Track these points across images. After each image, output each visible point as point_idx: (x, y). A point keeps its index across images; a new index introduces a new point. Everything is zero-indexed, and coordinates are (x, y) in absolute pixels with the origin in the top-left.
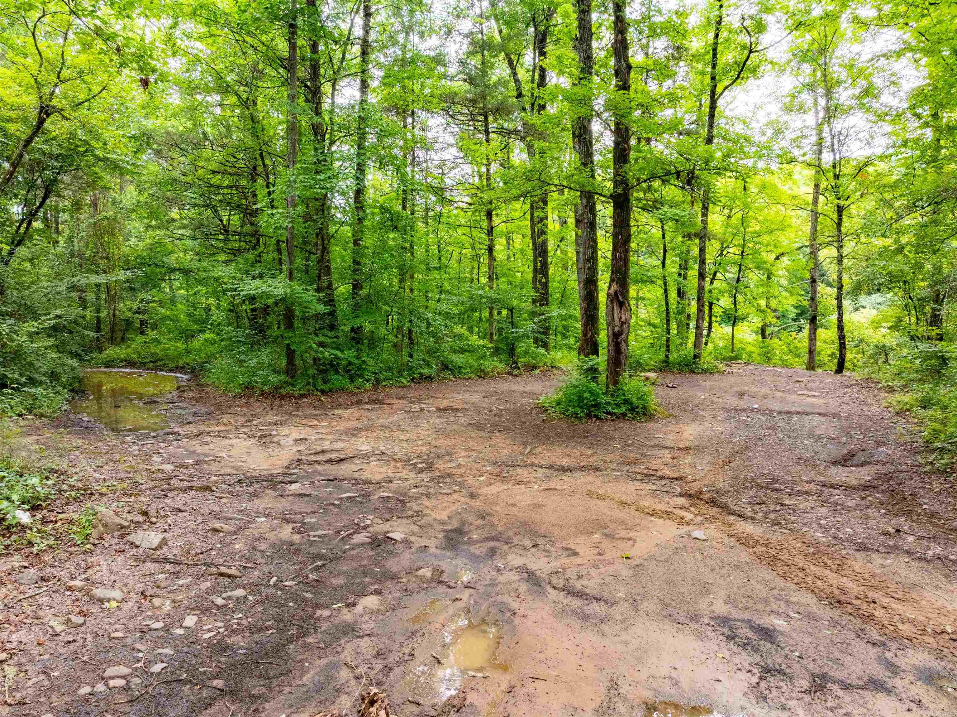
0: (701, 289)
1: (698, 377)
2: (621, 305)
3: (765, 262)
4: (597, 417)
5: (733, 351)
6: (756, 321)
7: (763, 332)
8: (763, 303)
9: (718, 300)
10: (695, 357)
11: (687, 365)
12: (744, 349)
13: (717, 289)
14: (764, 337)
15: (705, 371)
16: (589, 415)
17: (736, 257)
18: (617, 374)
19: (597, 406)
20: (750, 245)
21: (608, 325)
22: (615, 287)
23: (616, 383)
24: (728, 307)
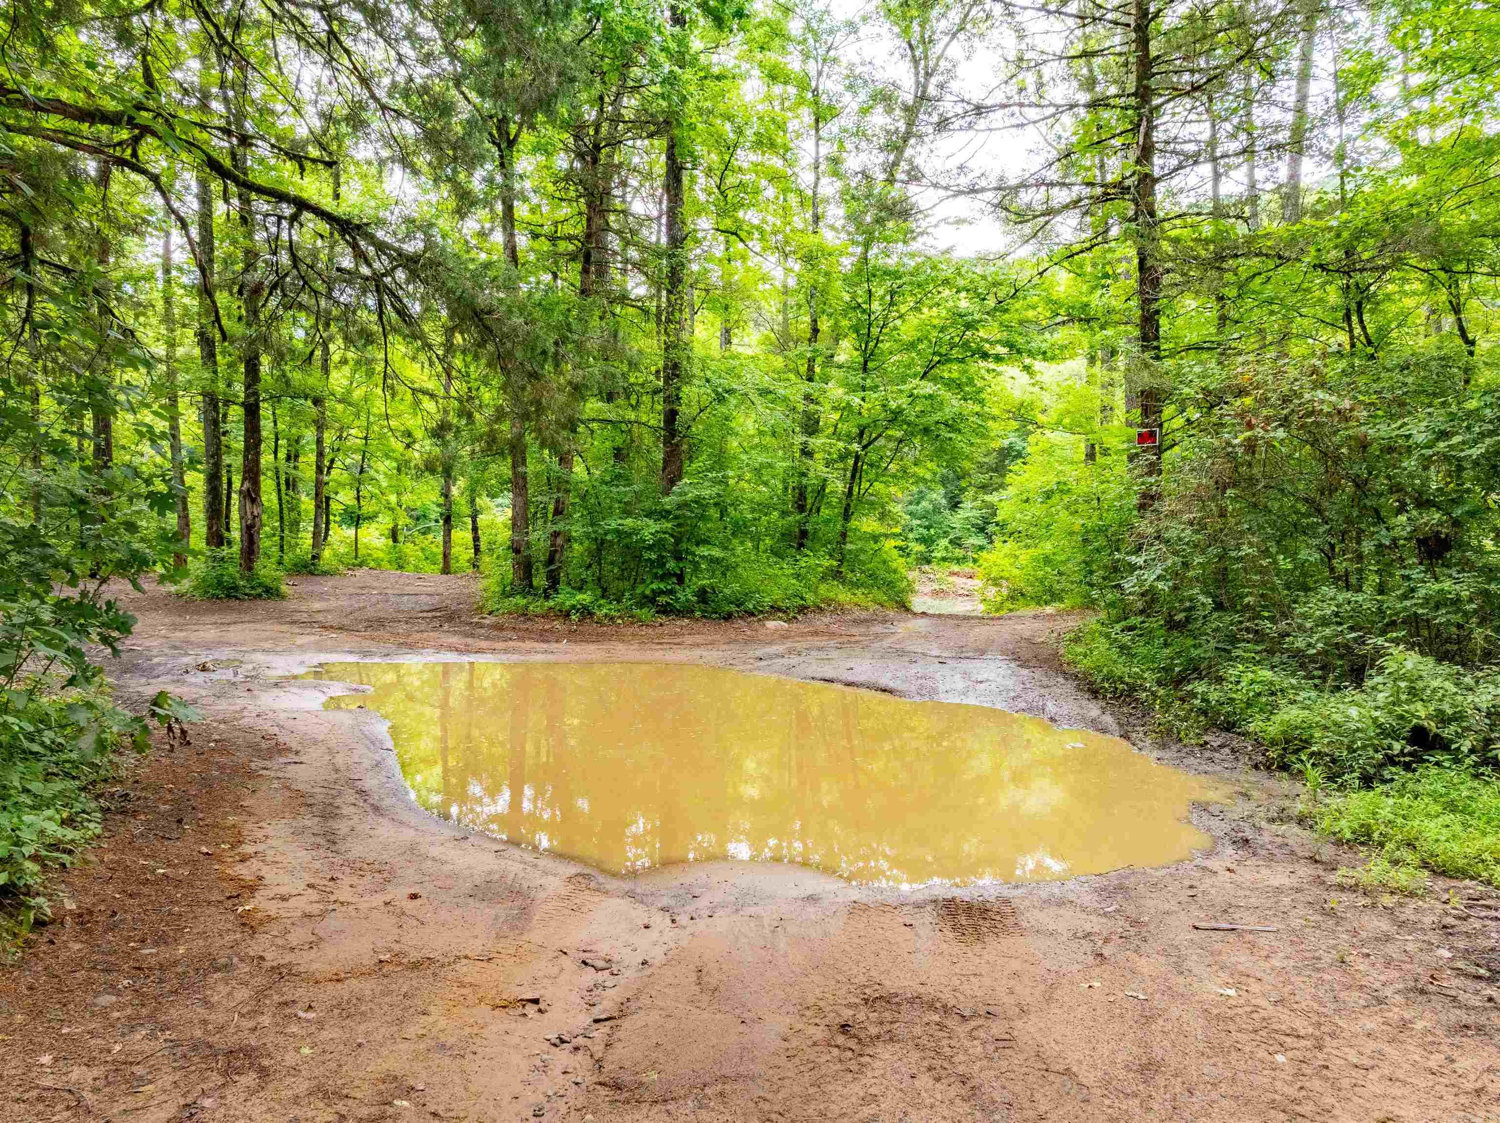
0: (319, 485)
1: (318, 578)
2: (253, 501)
3: (394, 451)
4: (237, 598)
5: (356, 557)
6: (385, 522)
7: (394, 535)
8: (393, 499)
9: (336, 493)
10: (314, 557)
11: (305, 567)
12: (369, 555)
13: (335, 481)
14: (395, 540)
15: (325, 573)
16: (228, 596)
17: (358, 441)
18: (251, 561)
19: (236, 588)
20: (376, 428)
21: (241, 518)
22: (247, 485)
23: (250, 569)
24: (350, 503)
